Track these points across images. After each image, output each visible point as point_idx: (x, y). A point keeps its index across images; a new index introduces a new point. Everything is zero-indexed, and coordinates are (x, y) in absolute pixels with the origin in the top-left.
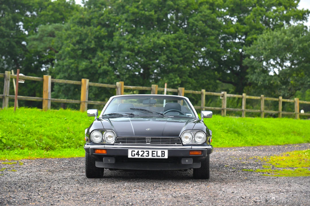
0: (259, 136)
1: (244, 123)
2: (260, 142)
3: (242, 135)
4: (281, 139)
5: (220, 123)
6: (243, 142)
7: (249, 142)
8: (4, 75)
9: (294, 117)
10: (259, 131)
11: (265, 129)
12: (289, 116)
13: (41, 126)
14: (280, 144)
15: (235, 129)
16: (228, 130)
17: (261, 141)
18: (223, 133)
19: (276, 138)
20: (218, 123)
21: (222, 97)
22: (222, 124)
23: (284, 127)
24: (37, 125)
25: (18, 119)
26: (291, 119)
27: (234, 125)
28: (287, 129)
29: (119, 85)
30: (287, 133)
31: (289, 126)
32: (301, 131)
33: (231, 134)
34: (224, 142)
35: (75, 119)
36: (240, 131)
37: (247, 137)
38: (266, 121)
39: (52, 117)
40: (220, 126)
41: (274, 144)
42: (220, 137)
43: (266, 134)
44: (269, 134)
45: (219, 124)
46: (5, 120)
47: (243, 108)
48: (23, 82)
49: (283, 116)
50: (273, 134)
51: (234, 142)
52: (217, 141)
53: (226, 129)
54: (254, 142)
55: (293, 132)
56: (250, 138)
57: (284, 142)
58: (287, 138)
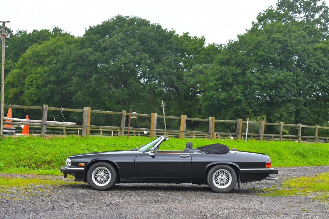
0: (322, 158)
1: (312, 148)
2: (320, 163)
3: (306, 157)
6: (306, 163)
8: (122, 113)
10: (324, 154)
15: (301, 152)
16: (295, 154)
18: (291, 155)
20: (288, 148)
21: (298, 127)
22: (291, 148)
25: (127, 145)
27: (302, 150)
29: (211, 119)
33: (297, 156)
34: (289, 163)
35: (172, 145)
36: (306, 154)
37: (310, 159)
42: (287, 158)
45: (289, 149)
46: (117, 145)
47: (316, 136)
48: (136, 118)
51: (297, 162)
52: (284, 162)
53: (294, 152)
54: (315, 162)
56: (312, 160)
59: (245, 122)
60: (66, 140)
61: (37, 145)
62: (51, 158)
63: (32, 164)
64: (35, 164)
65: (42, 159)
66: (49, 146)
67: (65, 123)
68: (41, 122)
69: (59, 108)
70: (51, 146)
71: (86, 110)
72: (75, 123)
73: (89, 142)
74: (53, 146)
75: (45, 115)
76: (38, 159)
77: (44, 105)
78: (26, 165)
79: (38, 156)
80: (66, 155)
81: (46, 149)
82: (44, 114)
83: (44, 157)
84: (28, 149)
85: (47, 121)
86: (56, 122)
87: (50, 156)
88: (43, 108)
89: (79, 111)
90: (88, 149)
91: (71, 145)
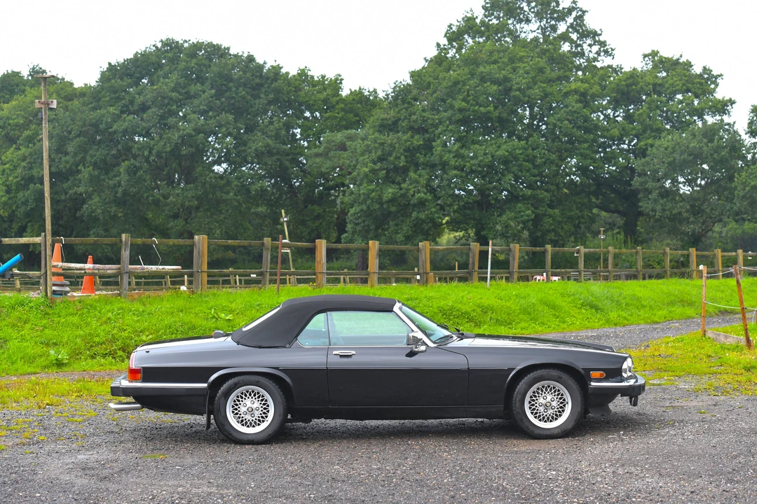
0: (629, 310)
1: (608, 292)
2: (628, 320)
3: (602, 310)
5: (571, 293)
6: (603, 321)
8: (263, 244)
9: (690, 276)
10: (630, 302)
11: (638, 299)
12: (682, 275)
14: (658, 321)
15: (592, 301)
16: (582, 305)
17: (629, 318)
18: (575, 309)
19: (655, 312)
20: (567, 294)
21: (577, 253)
22: (574, 295)
23: (669, 294)
27: (592, 295)
28: (673, 298)
29: (423, 246)
30: (672, 303)
32: (693, 299)
33: (586, 310)
34: (574, 323)
36: (600, 305)
37: (610, 313)
38: (644, 287)
40: (570, 299)
42: (569, 315)
43: (640, 307)
44: (644, 306)
45: (569, 296)
48: (289, 251)
49: (673, 275)
50: (651, 307)
51: (589, 322)
52: (564, 322)
53: (579, 302)
54: (619, 319)
55: (682, 301)
56: (613, 315)
58: (670, 312)
59: (484, 248)
60: (168, 300)
61: (119, 314)
62: (151, 337)
63: (118, 351)
64: (124, 351)
65: (135, 341)
66: (141, 314)
67: (161, 267)
68: (119, 269)
69: (150, 240)
70: (145, 313)
71: (199, 239)
72: (180, 267)
73: (212, 303)
74: (149, 314)
75: (126, 254)
76: (128, 341)
77: (124, 236)
78: (106, 354)
79: (126, 335)
80: (177, 331)
81: (138, 321)
82: (123, 252)
83: (139, 336)
84: (106, 323)
85: (130, 266)
86: (146, 266)
87: (147, 333)
88: (121, 241)
89: (186, 244)
90: (214, 317)
91: (182, 311)
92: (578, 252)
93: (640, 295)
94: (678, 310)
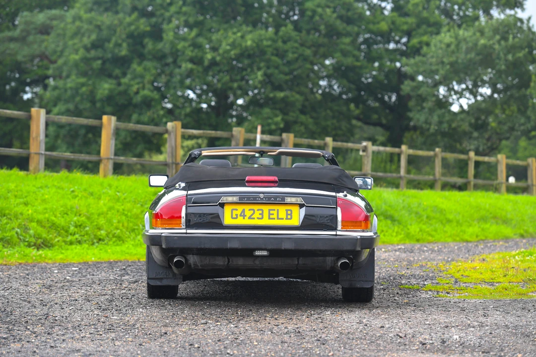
0: (431, 225)
1: (403, 201)
2: (432, 236)
3: (400, 223)
4: (472, 231)
6: (402, 236)
7: (413, 236)
9: (496, 190)
10: (432, 215)
11: (442, 211)
12: (486, 188)
13: (26, 204)
14: (469, 239)
15: (386, 211)
17: (433, 233)
19: (463, 228)
21: (364, 151)
23: (478, 208)
24: (18, 201)
26: (491, 194)
27: (385, 204)
28: (483, 213)
29: (173, 128)
30: (483, 219)
31: (487, 207)
32: (509, 216)
35: (91, 190)
36: (396, 215)
37: (409, 227)
38: (446, 198)
39: (47, 186)
41: (458, 239)
43: (444, 222)
44: (449, 221)
47: (403, 172)
49: (477, 187)
50: (458, 222)
54: (422, 235)
55: (495, 217)
56: (414, 229)
57: (477, 236)
58: (483, 230)
59: (251, 136)
92: (365, 149)
93: (443, 206)
94: (493, 229)
